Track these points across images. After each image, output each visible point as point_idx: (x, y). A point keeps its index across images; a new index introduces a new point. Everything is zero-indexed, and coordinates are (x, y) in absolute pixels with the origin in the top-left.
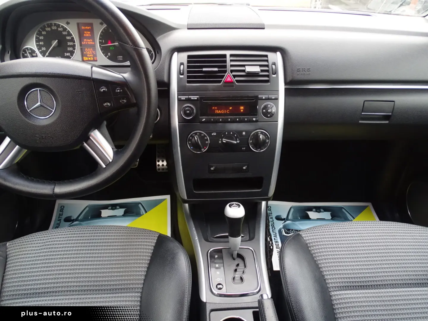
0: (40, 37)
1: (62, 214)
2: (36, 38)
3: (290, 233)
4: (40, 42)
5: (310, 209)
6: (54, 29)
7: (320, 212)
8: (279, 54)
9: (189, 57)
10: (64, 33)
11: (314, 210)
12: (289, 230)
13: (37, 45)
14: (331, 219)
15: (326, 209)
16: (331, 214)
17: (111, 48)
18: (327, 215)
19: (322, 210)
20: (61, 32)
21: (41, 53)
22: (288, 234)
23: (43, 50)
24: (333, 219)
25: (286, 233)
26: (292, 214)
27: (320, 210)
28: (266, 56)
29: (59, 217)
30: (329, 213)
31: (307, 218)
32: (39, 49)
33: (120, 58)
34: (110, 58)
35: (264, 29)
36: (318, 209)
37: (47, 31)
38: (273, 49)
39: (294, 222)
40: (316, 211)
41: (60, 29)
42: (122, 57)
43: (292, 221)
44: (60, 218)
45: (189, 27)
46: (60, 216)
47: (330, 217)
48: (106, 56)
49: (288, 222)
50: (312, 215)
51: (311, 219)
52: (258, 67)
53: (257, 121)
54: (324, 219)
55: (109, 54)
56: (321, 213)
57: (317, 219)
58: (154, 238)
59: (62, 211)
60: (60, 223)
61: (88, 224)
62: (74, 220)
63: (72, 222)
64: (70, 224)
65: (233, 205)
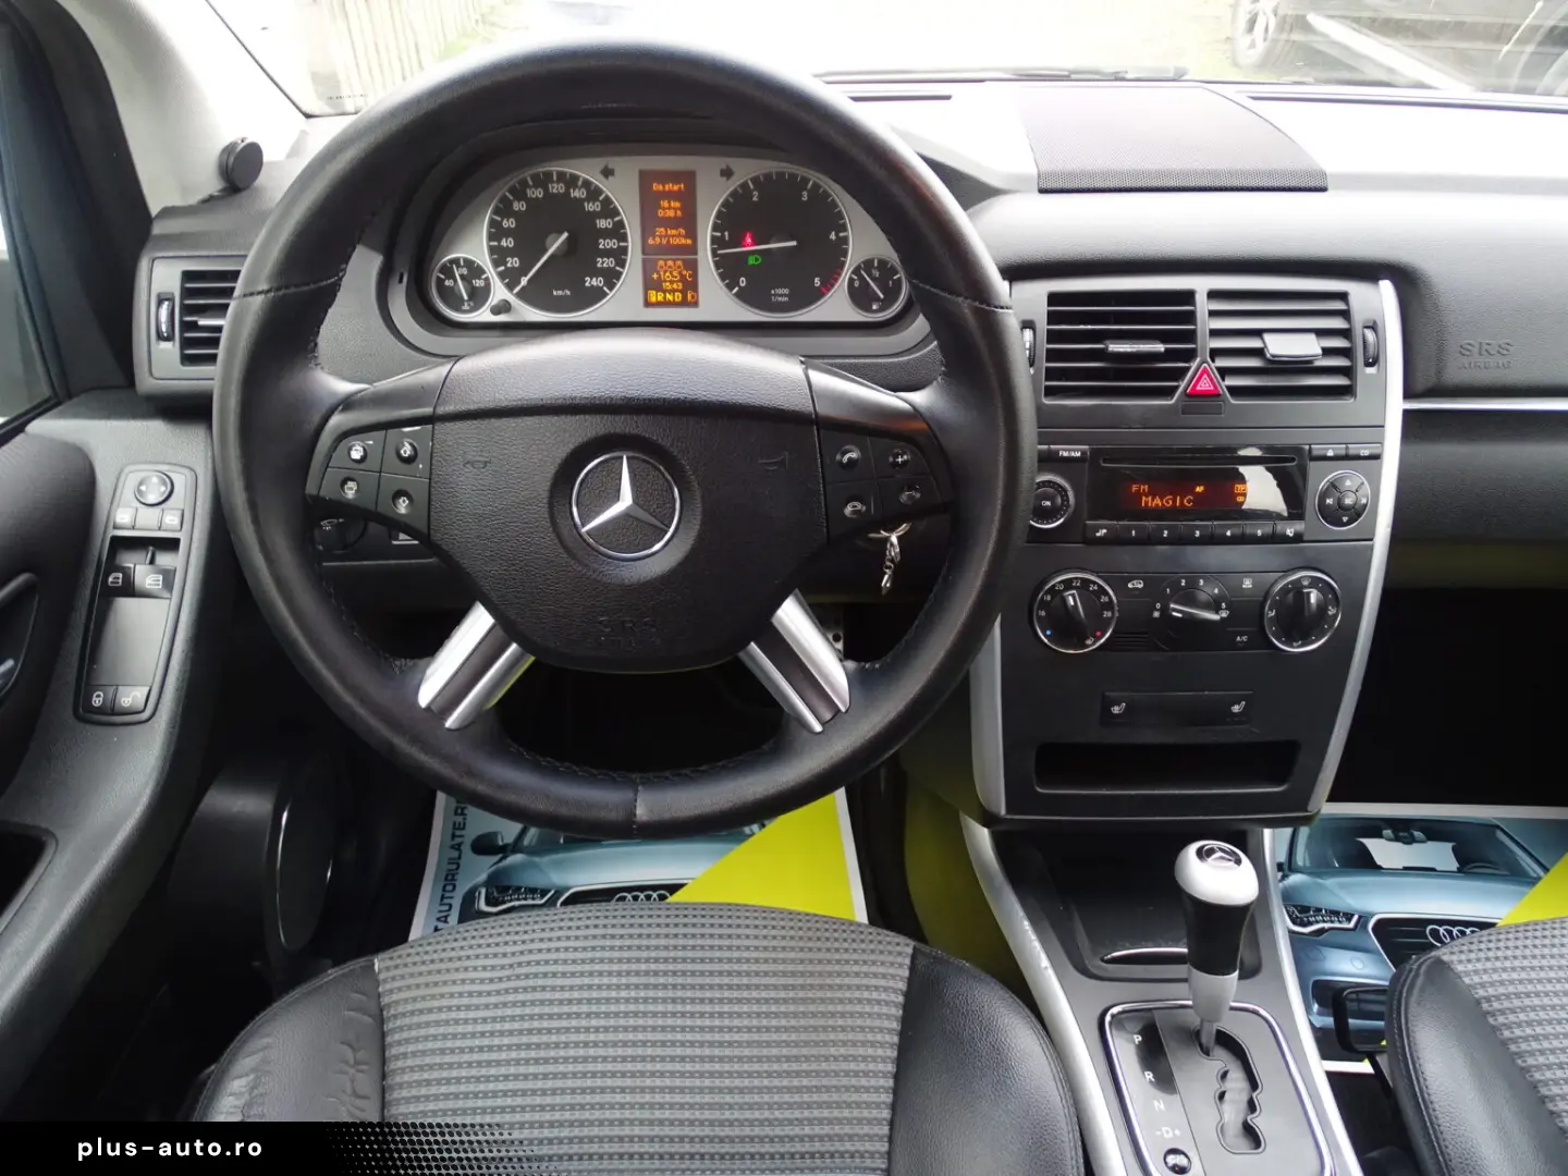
0: (505, 222)
1: (464, 824)
2: (493, 223)
3: (1310, 923)
4: (504, 240)
5: (1374, 828)
6: (555, 191)
7: (1410, 840)
8: (1386, 287)
9: (1054, 298)
10: (590, 207)
11: (1388, 832)
12: (1305, 909)
13: (492, 250)
14: (1460, 870)
15: (1434, 831)
16: (1454, 849)
17: (751, 261)
18: (1441, 855)
19: (1417, 834)
20: (580, 201)
21: (502, 276)
22: (1304, 925)
23: (509, 265)
24: (1465, 870)
25: (1294, 923)
26: (1308, 846)
27: (1412, 835)
28: (1343, 296)
29: (454, 836)
30: (1449, 846)
31: (1364, 863)
32: (496, 264)
33: (781, 295)
34: (744, 297)
35: (1323, 189)
36: (1403, 830)
37: (529, 201)
38: (1367, 271)
39: (1320, 881)
40: (1397, 839)
41: (577, 193)
42: (786, 291)
43: (1309, 874)
44: (458, 840)
45: (1044, 186)
46: (458, 833)
47: (1453, 865)
48: (730, 287)
49: (1295, 879)
50: (1382, 850)
51: (1380, 868)
52: (1312, 337)
53: (1298, 538)
54: (1433, 870)
55: (743, 282)
56: (1415, 845)
57: (1405, 868)
58: (899, 960)
59: (462, 814)
60: (460, 858)
61: (558, 865)
62: (510, 848)
63: (500, 855)
64: (495, 864)
65: (1211, 852)
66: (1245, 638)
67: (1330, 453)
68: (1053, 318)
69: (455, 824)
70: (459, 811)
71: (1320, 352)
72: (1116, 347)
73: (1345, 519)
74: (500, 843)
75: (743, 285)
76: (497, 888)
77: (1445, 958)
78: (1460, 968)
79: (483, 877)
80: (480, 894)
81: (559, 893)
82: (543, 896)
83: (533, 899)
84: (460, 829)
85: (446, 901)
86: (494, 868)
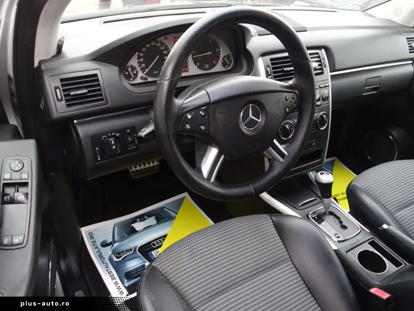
0: (140, 54)
1: (95, 241)
2: (138, 55)
4: (141, 59)
6: (153, 45)
8: (323, 50)
9: (271, 60)
10: (162, 48)
13: (138, 62)
17: (200, 58)
20: (159, 47)
21: (141, 69)
23: (142, 66)
28: (317, 53)
29: (94, 245)
32: (139, 66)
33: (207, 66)
34: (200, 67)
35: (306, 31)
37: (146, 48)
38: (319, 48)
41: (158, 45)
42: (208, 65)
44: (96, 246)
45: (259, 34)
46: (95, 244)
52: (315, 62)
53: (320, 105)
55: (198, 64)
59: (93, 238)
60: (99, 250)
61: (129, 242)
62: (113, 242)
63: (111, 245)
64: (111, 248)
65: (323, 173)
66: (314, 128)
67: (323, 86)
68: (272, 64)
69: (92, 241)
70: (92, 238)
71: (318, 65)
72: (285, 69)
73: (326, 99)
74: (109, 242)
75: (198, 65)
76: (117, 254)
77: (354, 184)
78: (357, 185)
79: (110, 253)
80: (113, 257)
81: (135, 249)
82: (131, 251)
83: (129, 253)
84: (94, 243)
85: (104, 263)
86: (112, 249)
